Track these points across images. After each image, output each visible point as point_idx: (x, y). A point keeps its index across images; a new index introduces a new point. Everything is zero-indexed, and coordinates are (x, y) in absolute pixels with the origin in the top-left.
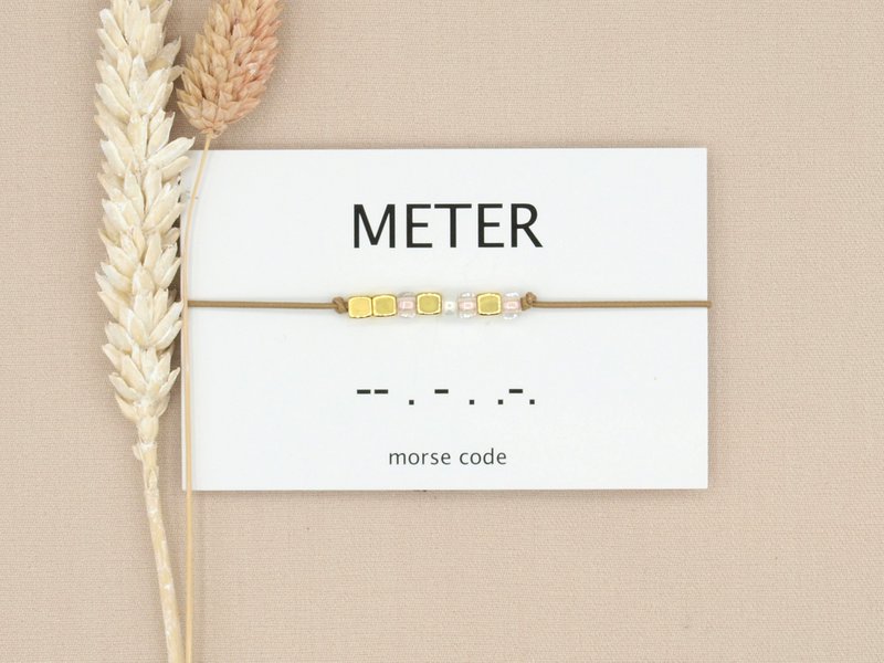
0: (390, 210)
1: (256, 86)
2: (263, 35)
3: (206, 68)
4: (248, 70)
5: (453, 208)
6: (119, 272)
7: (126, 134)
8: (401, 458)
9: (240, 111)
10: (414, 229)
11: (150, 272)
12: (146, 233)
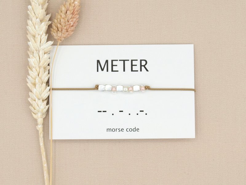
0: (107, 61)
1: (72, 28)
2: (75, 14)
3: (59, 23)
4: (70, 24)
5: (124, 61)
6: (32, 78)
7: (34, 40)
8: (110, 130)
9: (68, 35)
10: (113, 67)
11: (40, 78)
12: (40, 67)
